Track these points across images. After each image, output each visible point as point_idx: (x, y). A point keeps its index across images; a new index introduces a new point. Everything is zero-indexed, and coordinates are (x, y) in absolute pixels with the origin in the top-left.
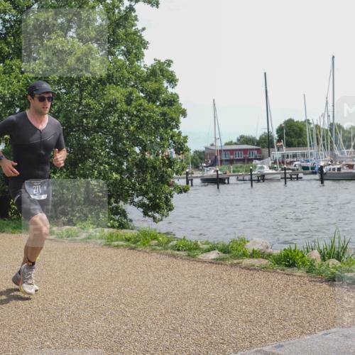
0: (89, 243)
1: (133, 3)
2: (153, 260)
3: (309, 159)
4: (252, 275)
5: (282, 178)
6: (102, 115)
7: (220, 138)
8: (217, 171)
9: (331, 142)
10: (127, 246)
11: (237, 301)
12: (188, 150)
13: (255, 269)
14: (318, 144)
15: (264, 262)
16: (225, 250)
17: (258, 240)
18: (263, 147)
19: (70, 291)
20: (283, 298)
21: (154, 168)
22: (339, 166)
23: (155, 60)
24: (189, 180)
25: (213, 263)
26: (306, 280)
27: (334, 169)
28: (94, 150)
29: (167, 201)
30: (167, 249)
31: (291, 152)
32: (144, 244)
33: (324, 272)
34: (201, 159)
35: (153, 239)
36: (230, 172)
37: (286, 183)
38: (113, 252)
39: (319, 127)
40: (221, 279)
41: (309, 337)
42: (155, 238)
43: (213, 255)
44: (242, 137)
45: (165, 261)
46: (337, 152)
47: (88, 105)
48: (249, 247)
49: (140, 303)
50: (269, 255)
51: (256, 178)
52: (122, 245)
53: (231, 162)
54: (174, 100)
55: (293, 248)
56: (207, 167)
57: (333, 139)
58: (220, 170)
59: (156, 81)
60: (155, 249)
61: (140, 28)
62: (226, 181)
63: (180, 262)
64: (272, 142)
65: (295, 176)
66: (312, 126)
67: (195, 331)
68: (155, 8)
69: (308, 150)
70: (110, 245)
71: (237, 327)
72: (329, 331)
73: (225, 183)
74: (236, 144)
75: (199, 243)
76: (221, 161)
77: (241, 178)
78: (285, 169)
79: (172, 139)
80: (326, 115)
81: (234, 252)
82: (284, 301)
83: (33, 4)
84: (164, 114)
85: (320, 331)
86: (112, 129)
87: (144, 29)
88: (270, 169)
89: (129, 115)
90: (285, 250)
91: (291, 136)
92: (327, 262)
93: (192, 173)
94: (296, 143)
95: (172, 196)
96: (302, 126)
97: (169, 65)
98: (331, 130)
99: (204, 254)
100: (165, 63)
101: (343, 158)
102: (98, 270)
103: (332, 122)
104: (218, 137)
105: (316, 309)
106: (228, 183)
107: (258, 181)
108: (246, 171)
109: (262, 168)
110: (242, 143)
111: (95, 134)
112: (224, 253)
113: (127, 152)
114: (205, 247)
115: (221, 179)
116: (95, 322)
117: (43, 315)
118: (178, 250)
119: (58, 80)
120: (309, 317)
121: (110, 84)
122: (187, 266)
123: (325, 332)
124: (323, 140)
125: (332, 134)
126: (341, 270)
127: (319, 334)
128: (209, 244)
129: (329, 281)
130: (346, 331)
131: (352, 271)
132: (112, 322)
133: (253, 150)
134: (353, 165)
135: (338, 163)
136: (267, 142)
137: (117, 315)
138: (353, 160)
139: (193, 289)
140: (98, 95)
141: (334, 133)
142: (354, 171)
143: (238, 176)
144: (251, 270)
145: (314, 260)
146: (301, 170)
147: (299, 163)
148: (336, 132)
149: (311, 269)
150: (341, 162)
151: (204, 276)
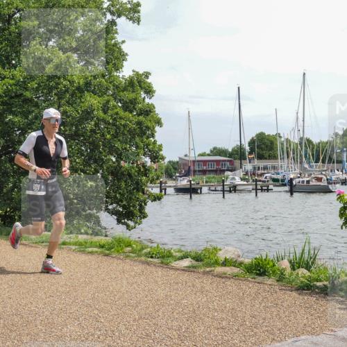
0: (63, 248)
1: (115, 18)
2: (127, 267)
3: (280, 171)
4: (224, 283)
5: (253, 189)
6: (79, 121)
7: (194, 149)
8: (190, 181)
9: (301, 156)
10: (101, 253)
11: (209, 308)
12: (163, 158)
13: (227, 277)
14: (288, 157)
15: (236, 270)
16: (198, 258)
17: (230, 248)
18: (235, 159)
19: (44, 297)
20: (254, 305)
21: (130, 175)
22: (308, 179)
23: (133, 71)
24: (163, 189)
25: (186, 271)
26: (277, 288)
27: (303, 182)
29: (141, 209)
30: (139, 256)
31: (262, 164)
32: (118, 251)
33: (293, 281)
34: (173, 170)
35: (127, 246)
36: (203, 182)
37: (256, 195)
38: (87, 258)
39: (290, 141)
40: (193, 286)
41: (278, 344)
42: (129, 245)
43: (186, 263)
44: (215, 148)
45: (138, 268)
46: (307, 166)
47: (65, 113)
48: (221, 256)
49: (114, 308)
50: (241, 264)
51: (228, 189)
52: (97, 252)
53: (204, 172)
54: (150, 111)
55: (264, 258)
56: (181, 177)
57: (303, 153)
58: (193, 180)
59: (133, 92)
60: (128, 256)
61: (120, 41)
62: (199, 191)
63: (153, 269)
64: (244, 153)
65: (266, 188)
66: (282, 139)
67: (168, 336)
68: (136, 24)
69: (279, 163)
70: (83, 251)
71: (210, 333)
72: (299, 338)
73: (197, 193)
74: (209, 155)
75: (172, 251)
76: (195, 171)
77: (213, 188)
78: (256, 181)
79: (147, 147)
80: (296, 130)
82: (255, 308)
83: (15, 13)
84: (139, 123)
85: (289, 338)
86: (90, 137)
87: (123, 42)
88: (242, 179)
89: (106, 124)
90: (256, 259)
92: (296, 271)
93: (166, 183)
94: (267, 155)
95: (146, 204)
96: (273, 140)
97: (147, 77)
98: (301, 144)
99: (177, 262)
100: (143, 74)
101: (312, 171)
102: (72, 276)
103: (302, 136)
104: (192, 147)
105: (286, 317)
106: (201, 192)
107: (230, 191)
108: (218, 182)
109: (233, 179)
110: (216, 155)
111: (72, 142)
112: (197, 260)
113: (103, 159)
114: (178, 255)
115: (194, 189)
116: (69, 327)
117: (16, 320)
118: (152, 257)
119: (37, 88)
120: (279, 324)
121: (88, 91)
122: (160, 273)
123: (295, 339)
124: (294, 154)
125: (302, 149)
126: (310, 279)
127: (289, 341)
128: (182, 251)
129: (299, 289)
130: (315, 339)
131: (320, 281)
132: (85, 327)
133: (225, 161)
134: (322, 178)
135: (307, 176)
136: (238, 154)
137: (91, 320)
138: (322, 174)
139: (166, 296)
140: (76, 103)
141: (304, 148)
142: (322, 184)
143: (210, 186)
144: (223, 278)
145: (284, 270)
146: (271, 182)
147: (269, 175)
148: (306, 146)
149: (281, 278)
150: (310, 175)
151: (177, 283)
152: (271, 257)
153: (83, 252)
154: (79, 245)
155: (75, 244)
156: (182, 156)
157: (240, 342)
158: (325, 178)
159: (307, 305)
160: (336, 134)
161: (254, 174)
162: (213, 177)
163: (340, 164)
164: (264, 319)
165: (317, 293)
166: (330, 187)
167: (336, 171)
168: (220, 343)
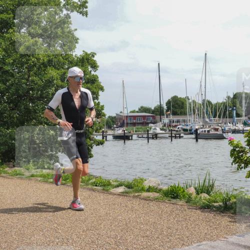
0: (32, 179)
1: (69, 12)
3: (188, 124)
4: (148, 204)
5: (169, 137)
6: (43, 87)
7: (126, 108)
8: (124, 131)
9: (203, 113)
11: (137, 222)
12: (104, 115)
13: (150, 200)
14: (194, 114)
15: (157, 195)
16: (129, 186)
17: (152, 179)
18: (156, 115)
20: (169, 220)
22: (208, 129)
23: (83, 51)
24: (104, 137)
25: (121, 195)
26: (186, 208)
27: (205, 131)
28: (37, 113)
29: (89, 151)
30: (87, 185)
31: (175, 118)
33: (198, 202)
34: (113, 122)
36: (133, 132)
37: (172, 141)
38: (49, 186)
39: (195, 102)
40: (126, 206)
41: (187, 248)
43: (121, 189)
44: (142, 107)
45: (86, 193)
46: (207, 120)
47: (33, 81)
48: (146, 184)
49: (68, 223)
50: (160, 190)
51: (152, 136)
53: (134, 124)
54: (95, 80)
55: (177, 185)
56: (117, 128)
57: (205, 111)
58: (126, 130)
59: (83, 66)
61: (73, 29)
62: (131, 138)
63: (97, 194)
64: (163, 111)
65: (178, 136)
66: (190, 101)
67: (108, 243)
68: (85, 17)
69: (188, 118)
71: (138, 240)
72: (202, 243)
73: (129, 139)
74: (137, 112)
75: (111, 181)
76: (127, 124)
77: (141, 136)
78: (172, 130)
80: (200, 94)
81: (135, 188)
82: (170, 222)
85: (195, 243)
87: (76, 30)
88: (161, 130)
90: (171, 186)
91: (176, 108)
92: (200, 195)
93: (107, 132)
94: (179, 112)
95: (92, 148)
96: (183, 101)
97: (93, 56)
98: (203, 104)
99: (114, 189)
100: (90, 54)
101: (211, 123)
102: (38, 199)
103: (204, 98)
105: (192, 228)
106: (132, 139)
107: (153, 138)
108: (144, 131)
109: (155, 129)
110: (142, 112)
111: (39, 102)
112: (129, 188)
114: (115, 184)
115: (127, 136)
116: (36, 236)
118: (96, 186)
119: (13, 63)
120: (187, 234)
121: (50, 66)
122: (102, 197)
123: (199, 244)
124: (198, 111)
125: (204, 107)
126: (209, 201)
127: (195, 245)
128: (118, 181)
129: (201, 208)
130: (213, 243)
131: (217, 202)
132: (48, 236)
133: (149, 116)
134: (218, 129)
135: (208, 127)
136: (159, 111)
137: (51, 231)
138: (218, 126)
139: (106, 213)
140: (41, 75)
141: (205, 107)
142: (218, 133)
143: (138, 135)
144: (147, 200)
145: (191, 194)
146: (182, 131)
147: (181, 126)
148: (207, 106)
149: (189, 200)
150: (209, 127)
151: (114, 204)
152: (181, 185)
153: (47, 182)
154: (44, 177)
155: (41, 176)
156: (119, 113)
157: (160, 246)
158: (220, 128)
159: (208, 220)
160: (229, 97)
161: (170, 126)
162: (141, 128)
163: (231, 119)
164: (177, 230)
165: (214, 211)
166: (224, 135)
167: (228, 123)
168: (145, 247)
